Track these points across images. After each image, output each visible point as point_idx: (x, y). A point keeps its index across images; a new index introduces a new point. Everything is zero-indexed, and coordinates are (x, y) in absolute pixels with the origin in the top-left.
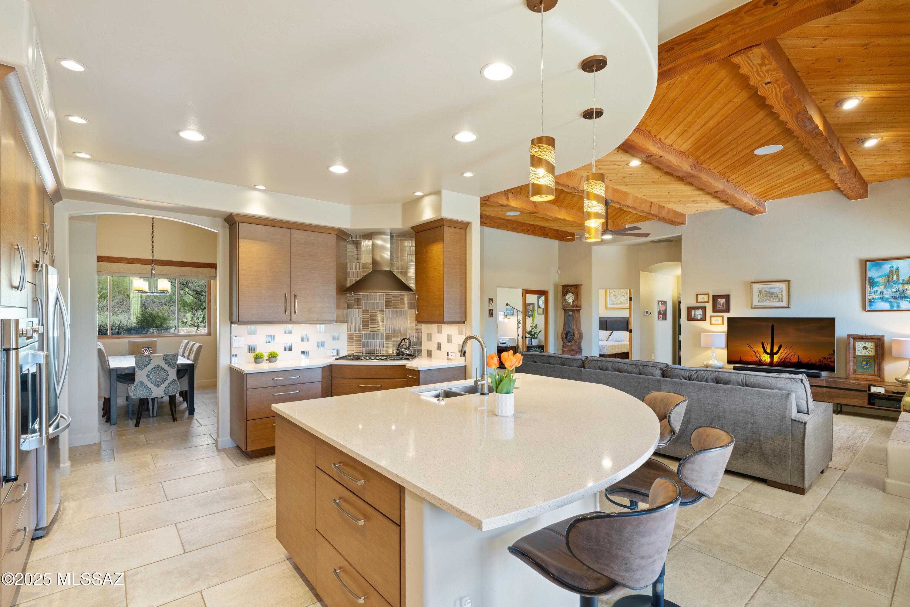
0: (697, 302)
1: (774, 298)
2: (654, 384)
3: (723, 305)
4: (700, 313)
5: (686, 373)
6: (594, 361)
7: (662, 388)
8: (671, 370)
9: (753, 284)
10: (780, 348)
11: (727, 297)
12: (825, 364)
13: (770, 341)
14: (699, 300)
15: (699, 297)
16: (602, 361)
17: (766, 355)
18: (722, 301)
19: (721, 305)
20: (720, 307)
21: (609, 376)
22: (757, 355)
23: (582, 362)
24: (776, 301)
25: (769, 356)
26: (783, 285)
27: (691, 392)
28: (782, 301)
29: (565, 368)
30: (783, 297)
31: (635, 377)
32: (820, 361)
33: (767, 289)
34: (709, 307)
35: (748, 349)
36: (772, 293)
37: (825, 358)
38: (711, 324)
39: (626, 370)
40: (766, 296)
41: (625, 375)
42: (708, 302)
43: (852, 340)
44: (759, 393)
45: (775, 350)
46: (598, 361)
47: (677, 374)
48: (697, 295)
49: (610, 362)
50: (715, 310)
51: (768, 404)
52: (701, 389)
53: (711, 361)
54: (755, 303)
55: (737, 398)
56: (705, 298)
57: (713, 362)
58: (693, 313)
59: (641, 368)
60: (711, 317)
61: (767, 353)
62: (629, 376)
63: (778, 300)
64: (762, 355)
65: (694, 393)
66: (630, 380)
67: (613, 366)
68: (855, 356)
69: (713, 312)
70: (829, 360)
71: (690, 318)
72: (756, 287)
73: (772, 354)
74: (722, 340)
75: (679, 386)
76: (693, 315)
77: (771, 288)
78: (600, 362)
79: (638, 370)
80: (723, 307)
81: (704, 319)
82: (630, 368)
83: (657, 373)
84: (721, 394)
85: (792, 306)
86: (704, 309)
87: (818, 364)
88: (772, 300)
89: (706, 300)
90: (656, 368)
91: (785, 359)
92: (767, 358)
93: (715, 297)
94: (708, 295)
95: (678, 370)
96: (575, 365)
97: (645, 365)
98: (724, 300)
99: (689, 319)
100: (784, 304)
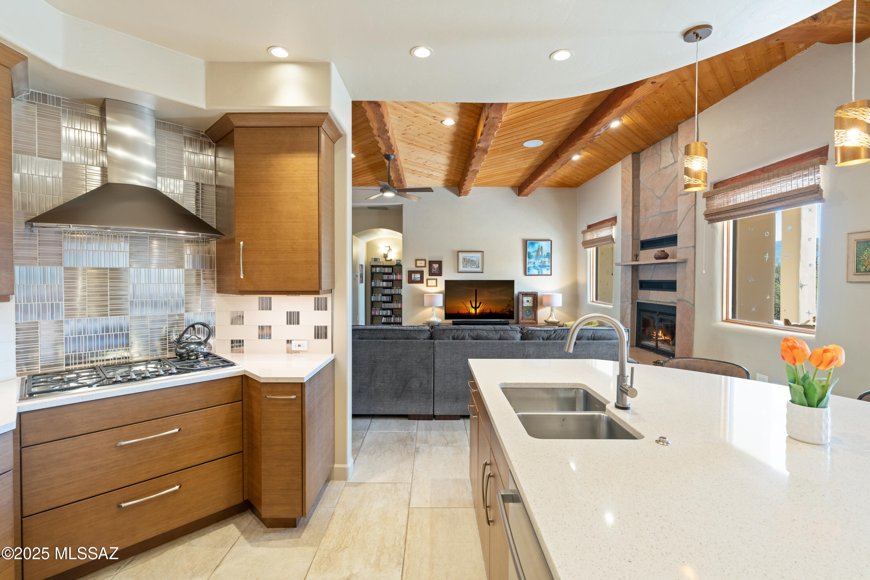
0: (416, 267)
1: (473, 264)
2: (519, 348)
3: (437, 270)
4: (418, 277)
5: (546, 334)
6: (448, 331)
7: (527, 350)
8: (531, 332)
9: (460, 253)
10: (480, 304)
11: (440, 263)
12: (504, 313)
13: (475, 300)
14: (418, 265)
15: (418, 262)
16: (457, 330)
17: (472, 309)
18: (436, 266)
19: (435, 270)
20: (434, 272)
21: (469, 345)
22: (468, 309)
23: (429, 332)
24: (474, 267)
25: (474, 309)
26: (479, 255)
27: (553, 351)
28: (479, 267)
29: (411, 342)
30: (479, 264)
31: (498, 343)
32: (501, 312)
33: (468, 258)
34: (426, 271)
35: (462, 305)
36: (472, 261)
37: (504, 310)
38: (427, 286)
39: (486, 336)
40: (468, 263)
41: (487, 342)
42: (425, 267)
43: (521, 296)
44: (607, 344)
45: (477, 306)
46: (452, 330)
47: (538, 335)
48: (416, 260)
49: (467, 330)
50: (431, 274)
51: (614, 353)
52: (562, 347)
53: (432, 318)
54: (461, 268)
55: (591, 351)
56: (422, 263)
57: (433, 319)
58: (413, 276)
59: (502, 333)
60: (427, 280)
61: (473, 308)
62: (492, 342)
63: (476, 266)
64: (470, 309)
65: (556, 351)
66: (493, 346)
67: (471, 334)
68: (523, 307)
69: (430, 275)
70: (506, 311)
71: (411, 281)
72: (461, 255)
73: (476, 308)
74: (440, 300)
75: (542, 347)
76: (413, 279)
77: (472, 257)
78: (455, 331)
79: (499, 336)
80: (437, 271)
81: (421, 281)
82: (490, 334)
83: (518, 336)
84: (579, 349)
85: (484, 272)
86: (422, 273)
87: (500, 313)
88: (472, 266)
89: (423, 265)
90: (517, 332)
91: (483, 311)
92: (473, 311)
93: (431, 263)
94: (425, 260)
95: (539, 332)
96: (422, 337)
97: (505, 330)
98: (437, 265)
99: (409, 282)
100: (479, 270)
